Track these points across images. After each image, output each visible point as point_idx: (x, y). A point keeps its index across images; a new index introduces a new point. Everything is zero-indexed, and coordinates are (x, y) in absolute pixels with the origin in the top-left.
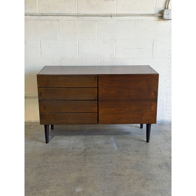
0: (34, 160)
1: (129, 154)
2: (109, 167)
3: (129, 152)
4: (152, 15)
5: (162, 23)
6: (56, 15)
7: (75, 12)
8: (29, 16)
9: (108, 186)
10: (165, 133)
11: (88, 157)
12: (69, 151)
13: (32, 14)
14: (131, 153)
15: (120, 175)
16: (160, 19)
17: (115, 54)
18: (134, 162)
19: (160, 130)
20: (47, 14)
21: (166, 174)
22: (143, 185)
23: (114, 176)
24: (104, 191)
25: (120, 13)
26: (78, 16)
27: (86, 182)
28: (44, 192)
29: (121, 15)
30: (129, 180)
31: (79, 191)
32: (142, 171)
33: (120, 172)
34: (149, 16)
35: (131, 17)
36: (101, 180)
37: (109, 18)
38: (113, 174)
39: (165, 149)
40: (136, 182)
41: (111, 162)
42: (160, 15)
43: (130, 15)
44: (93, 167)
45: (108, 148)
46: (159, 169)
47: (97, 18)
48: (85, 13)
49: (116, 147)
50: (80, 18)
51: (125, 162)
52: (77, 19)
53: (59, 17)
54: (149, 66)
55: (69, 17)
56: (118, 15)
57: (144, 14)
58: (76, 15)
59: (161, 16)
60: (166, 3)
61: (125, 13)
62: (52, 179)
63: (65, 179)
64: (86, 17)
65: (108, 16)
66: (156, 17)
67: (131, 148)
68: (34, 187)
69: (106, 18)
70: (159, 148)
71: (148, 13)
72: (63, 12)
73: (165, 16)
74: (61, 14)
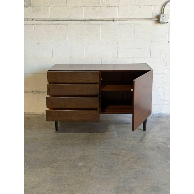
0: (45, 143)
1: (126, 139)
2: (108, 149)
3: (127, 138)
4: (150, 19)
5: (159, 26)
6: (65, 20)
7: (82, 17)
8: (42, 21)
9: (105, 162)
10: (161, 123)
11: (90, 141)
12: (75, 137)
13: (45, 19)
14: (129, 139)
15: (116, 154)
16: (157, 22)
17: (117, 54)
18: (130, 145)
19: (157, 121)
20: (58, 19)
21: (156, 154)
22: (135, 162)
23: (111, 155)
24: (102, 165)
25: (121, 18)
26: (84, 20)
27: (87, 159)
28: (52, 166)
29: (122, 20)
30: (124, 158)
31: (81, 165)
32: (136, 152)
33: (117, 153)
34: (147, 20)
35: (131, 21)
36: (100, 158)
37: (112, 22)
38: (111, 154)
39: (159, 136)
40: (129, 160)
41: (110, 145)
42: (156, 19)
43: (130, 19)
44: (94, 148)
45: (109, 135)
46: (151, 150)
47: (101, 22)
48: (91, 18)
49: (117, 134)
50: (86, 22)
51: (122, 145)
52: (84, 24)
53: (68, 21)
54: (146, 64)
55: (77, 21)
56: (120, 20)
57: (142, 19)
58: (83, 20)
59: (158, 20)
60: (162, 9)
61: (126, 18)
62: (59, 156)
63: (70, 157)
64: (91, 22)
65: (111, 20)
66: (153, 21)
67: (129, 135)
68: (44, 162)
69: (109, 22)
70: (154, 135)
71: (146, 17)
72: (72, 18)
73: (161, 20)
74: (70, 19)
